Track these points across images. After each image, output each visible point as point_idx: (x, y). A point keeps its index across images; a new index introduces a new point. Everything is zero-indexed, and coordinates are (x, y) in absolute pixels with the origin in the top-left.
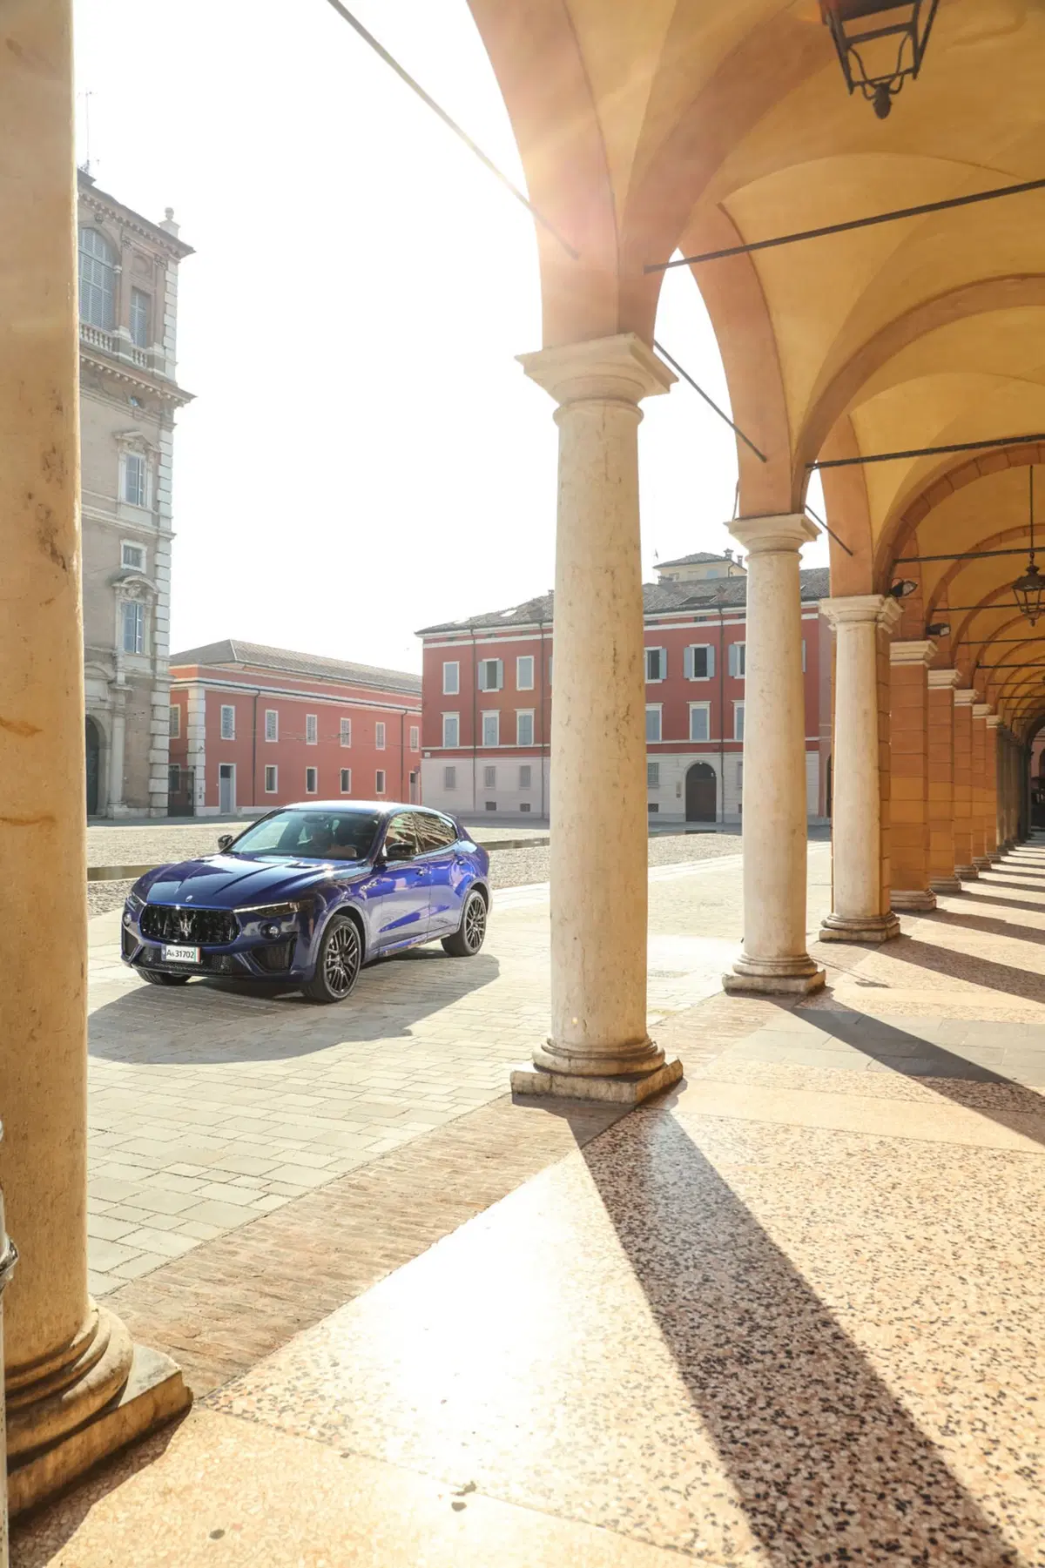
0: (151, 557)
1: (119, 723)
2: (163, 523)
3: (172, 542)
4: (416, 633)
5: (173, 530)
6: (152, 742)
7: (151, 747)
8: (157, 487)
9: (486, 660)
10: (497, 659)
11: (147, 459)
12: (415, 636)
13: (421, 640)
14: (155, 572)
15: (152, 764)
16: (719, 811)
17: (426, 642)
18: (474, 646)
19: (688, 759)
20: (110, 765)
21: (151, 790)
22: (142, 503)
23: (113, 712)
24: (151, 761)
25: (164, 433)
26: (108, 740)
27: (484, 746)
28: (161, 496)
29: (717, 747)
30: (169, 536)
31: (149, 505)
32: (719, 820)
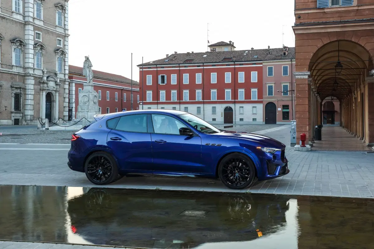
0: (64, 43)
1: (57, 94)
2: (67, 32)
3: (69, 37)
4: (137, 66)
5: (69, 34)
6: (64, 101)
7: (64, 102)
8: (65, 20)
9: (160, 75)
10: (165, 75)
11: (62, 12)
12: (137, 67)
13: (139, 68)
14: (65, 47)
15: (64, 107)
16: (234, 120)
17: (140, 68)
18: (157, 70)
19: (225, 106)
20: (55, 107)
21: (64, 115)
22: (61, 26)
23: (56, 91)
24: (64, 106)
25: (66, 3)
26: (55, 100)
27: (160, 101)
28: (66, 23)
29: (233, 102)
30: (68, 36)
31: (63, 26)
32: (234, 123)
